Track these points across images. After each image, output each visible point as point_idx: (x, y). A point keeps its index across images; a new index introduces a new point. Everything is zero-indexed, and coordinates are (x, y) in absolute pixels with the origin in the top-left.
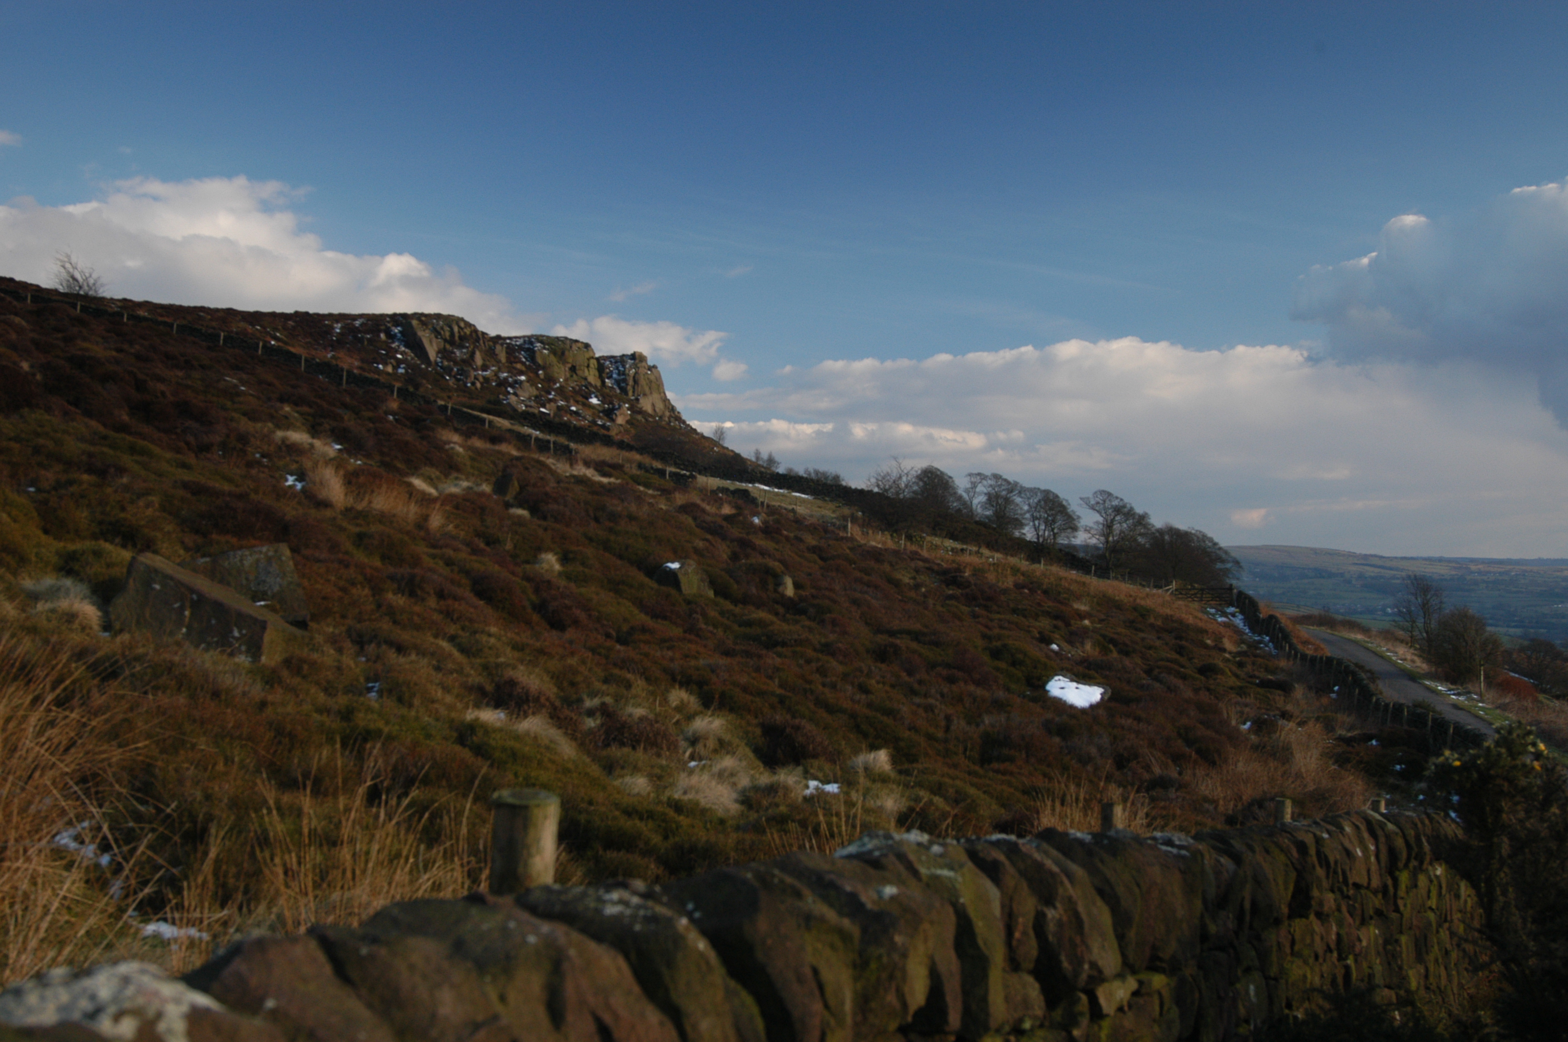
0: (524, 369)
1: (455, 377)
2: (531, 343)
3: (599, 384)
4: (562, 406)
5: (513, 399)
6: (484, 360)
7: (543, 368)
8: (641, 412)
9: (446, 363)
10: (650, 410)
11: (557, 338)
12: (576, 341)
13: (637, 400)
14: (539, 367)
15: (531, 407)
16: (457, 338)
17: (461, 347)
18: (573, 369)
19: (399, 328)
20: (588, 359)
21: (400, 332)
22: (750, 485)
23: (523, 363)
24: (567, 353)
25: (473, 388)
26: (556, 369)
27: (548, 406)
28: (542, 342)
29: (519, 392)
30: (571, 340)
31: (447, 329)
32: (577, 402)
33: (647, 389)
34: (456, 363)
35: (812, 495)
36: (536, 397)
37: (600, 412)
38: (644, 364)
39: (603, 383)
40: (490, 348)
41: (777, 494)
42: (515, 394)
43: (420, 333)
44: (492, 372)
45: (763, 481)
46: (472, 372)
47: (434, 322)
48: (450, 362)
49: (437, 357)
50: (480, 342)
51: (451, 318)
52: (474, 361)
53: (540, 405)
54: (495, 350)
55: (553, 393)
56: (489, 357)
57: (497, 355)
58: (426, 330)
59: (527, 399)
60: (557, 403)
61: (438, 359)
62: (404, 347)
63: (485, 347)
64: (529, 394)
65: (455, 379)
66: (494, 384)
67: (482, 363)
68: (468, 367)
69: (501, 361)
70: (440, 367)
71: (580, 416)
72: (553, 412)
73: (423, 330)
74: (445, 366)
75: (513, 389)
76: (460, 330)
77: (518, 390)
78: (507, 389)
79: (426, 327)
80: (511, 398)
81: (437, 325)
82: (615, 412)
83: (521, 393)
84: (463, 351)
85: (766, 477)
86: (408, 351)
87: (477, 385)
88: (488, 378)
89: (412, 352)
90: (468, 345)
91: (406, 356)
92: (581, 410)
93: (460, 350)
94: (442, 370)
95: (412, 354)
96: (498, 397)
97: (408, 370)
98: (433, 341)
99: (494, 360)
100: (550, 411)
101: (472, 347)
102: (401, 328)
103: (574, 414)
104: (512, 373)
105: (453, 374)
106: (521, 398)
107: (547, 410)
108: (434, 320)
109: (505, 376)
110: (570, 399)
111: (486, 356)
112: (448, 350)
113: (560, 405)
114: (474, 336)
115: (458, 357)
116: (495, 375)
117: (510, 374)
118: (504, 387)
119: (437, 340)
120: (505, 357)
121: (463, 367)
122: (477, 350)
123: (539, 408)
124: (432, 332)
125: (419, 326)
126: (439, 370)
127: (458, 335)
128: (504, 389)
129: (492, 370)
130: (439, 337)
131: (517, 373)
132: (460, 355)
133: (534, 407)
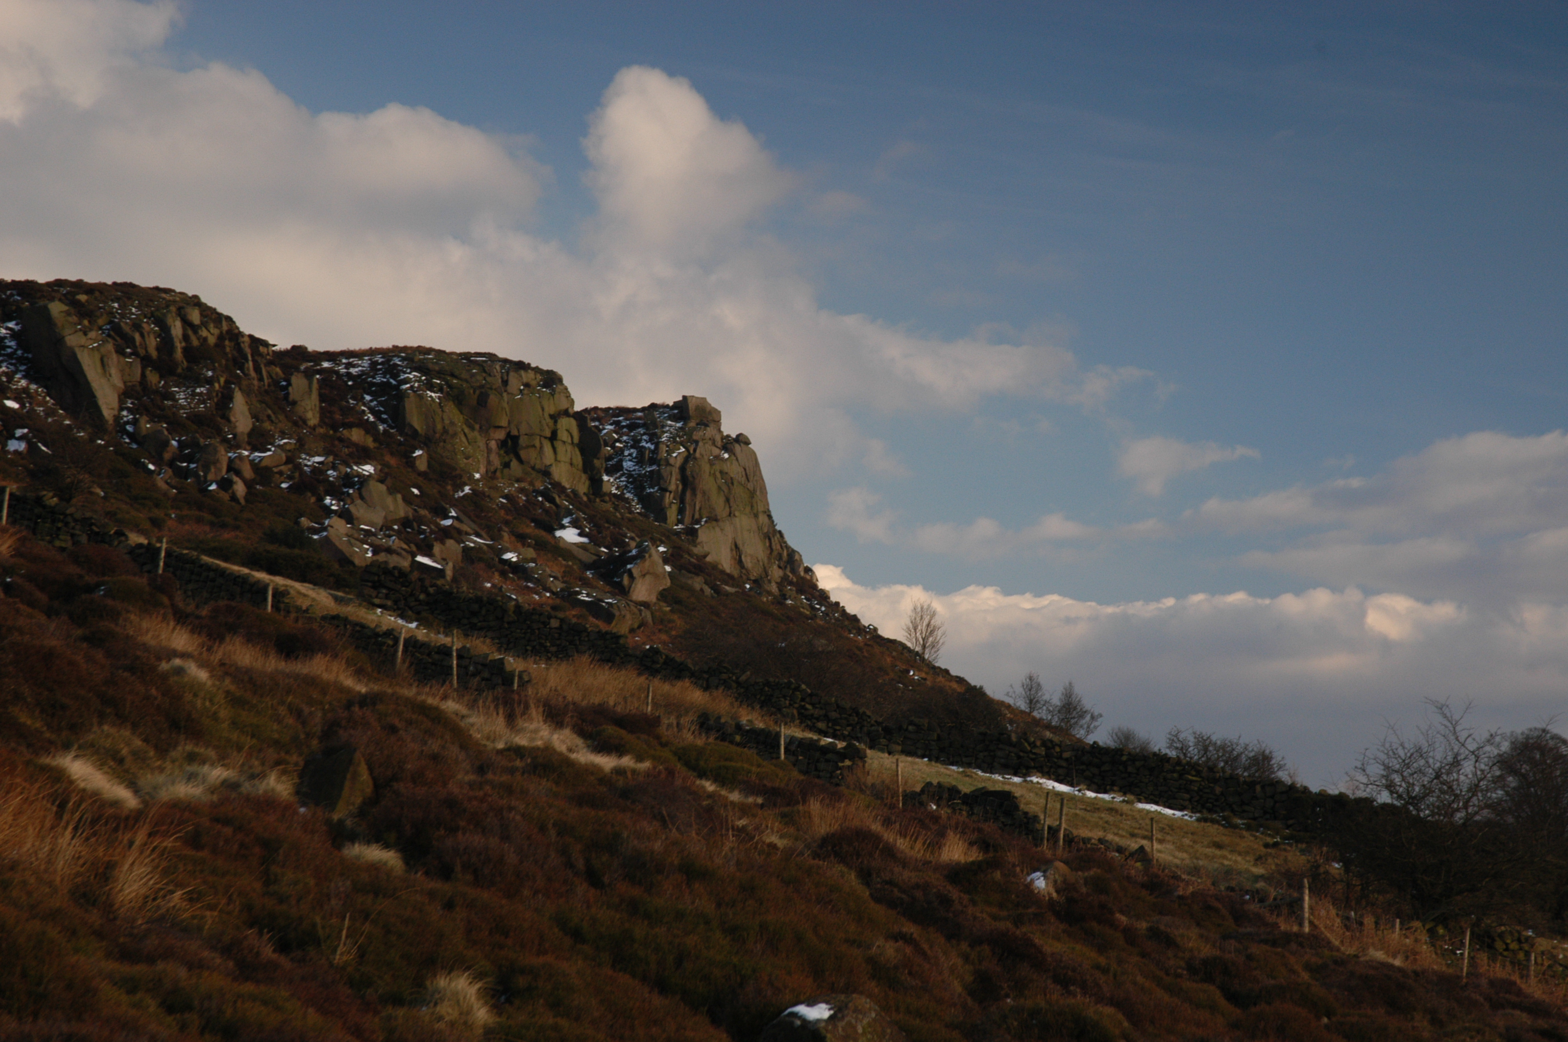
0: (370, 442)
1: (171, 464)
2: (393, 371)
3: (583, 487)
4: (478, 548)
5: (338, 528)
6: (255, 416)
7: (427, 442)
8: (701, 567)
9: (147, 426)
10: (727, 564)
11: (467, 356)
12: (521, 366)
13: (692, 533)
14: (414, 439)
15: (389, 551)
16: (179, 354)
17: (191, 379)
18: (511, 445)
19: (11, 325)
20: (554, 418)
21: (14, 335)
22: (1017, 780)
23: (369, 428)
24: (493, 399)
25: (225, 496)
26: (461, 443)
27: (437, 548)
28: (421, 368)
29: (358, 509)
30: (506, 361)
31: (150, 327)
32: (521, 538)
33: (718, 504)
34: (176, 425)
35: (1193, 811)
36: (405, 523)
37: (588, 567)
38: (710, 431)
39: (596, 483)
40: (276, 383)
41: (1094, 807)
42: (346, 515)
43: (73, 340)
44: (279, 451)
45: (1051, 767)
46: (223, 452)
47: (114, 307)
48: (159, 422)
49: (121, 409)
50: (246, 365)
51: (164, 299)
52: (229, 421)
53: (417, 546)
54: (290, 389)
55: (453, 514)
56: (270, 408)
57: (294, 403)
58: (91, 330)
59: (379, 527)
60: (464, 542)
61: (125, 413)
62: (24, 377)
63: (261, 379)
64: (384, 514)
65: (173, 471)
66: (284, 485)
67: (250, 426)
68: (210, 438)
69: (305, 422)
70: (130, 435)
71: (529, 578)
72: (454, 567)
73: (80, 330)
74: (144, 432)
75: (339, 500)
76: (190, 332)
77: (352, 502)
78: (321, 499)
79: (89, 322)
80: (332, 527)
81: (123, 316)
82: (629, 566)
83: (362, 511)
84: (198, 390)
85: (1060, 758)
86: (36, 391)
87: (235, 487)
88: (268, 469)
89: (48, 394)
90: (210, 373)
91: (30, 403)
92: (533, 560)
93: (188, 388)
94: (134, 446)
95: (48, 398)
96: (297, 523)
97: (36, 444)
98: (110, 362)
99: (286, 417)
100: (444, 563)
101: (222, 380)
102: (17, 324)
103: (512, 573)
104: (336, 456)
105: (167, 456)
106: (362, 526)
107: (435, 561)
108: (113, 301)
109: (317, 463)
110: (500, 530)
111: (264, 405)
112: (154, 387)
113: (472, 548)
114: (228, 349)
115: (183, 407)
116: (289, 461)
117: (331, 458)
118: (313, 495)
119: (121, 358)
120: (318, 409)
121: (197, 435)
122: (237, 389)
123: (414, 556)
124: (109, 336)
125: (70, 319)
126: (128, 443)
127: (183, 344)
128: (313, 500)
129: (279, 446)
130: (128, 350)
131: (350, 455)
132: (189, 403)
133: (399, 550)
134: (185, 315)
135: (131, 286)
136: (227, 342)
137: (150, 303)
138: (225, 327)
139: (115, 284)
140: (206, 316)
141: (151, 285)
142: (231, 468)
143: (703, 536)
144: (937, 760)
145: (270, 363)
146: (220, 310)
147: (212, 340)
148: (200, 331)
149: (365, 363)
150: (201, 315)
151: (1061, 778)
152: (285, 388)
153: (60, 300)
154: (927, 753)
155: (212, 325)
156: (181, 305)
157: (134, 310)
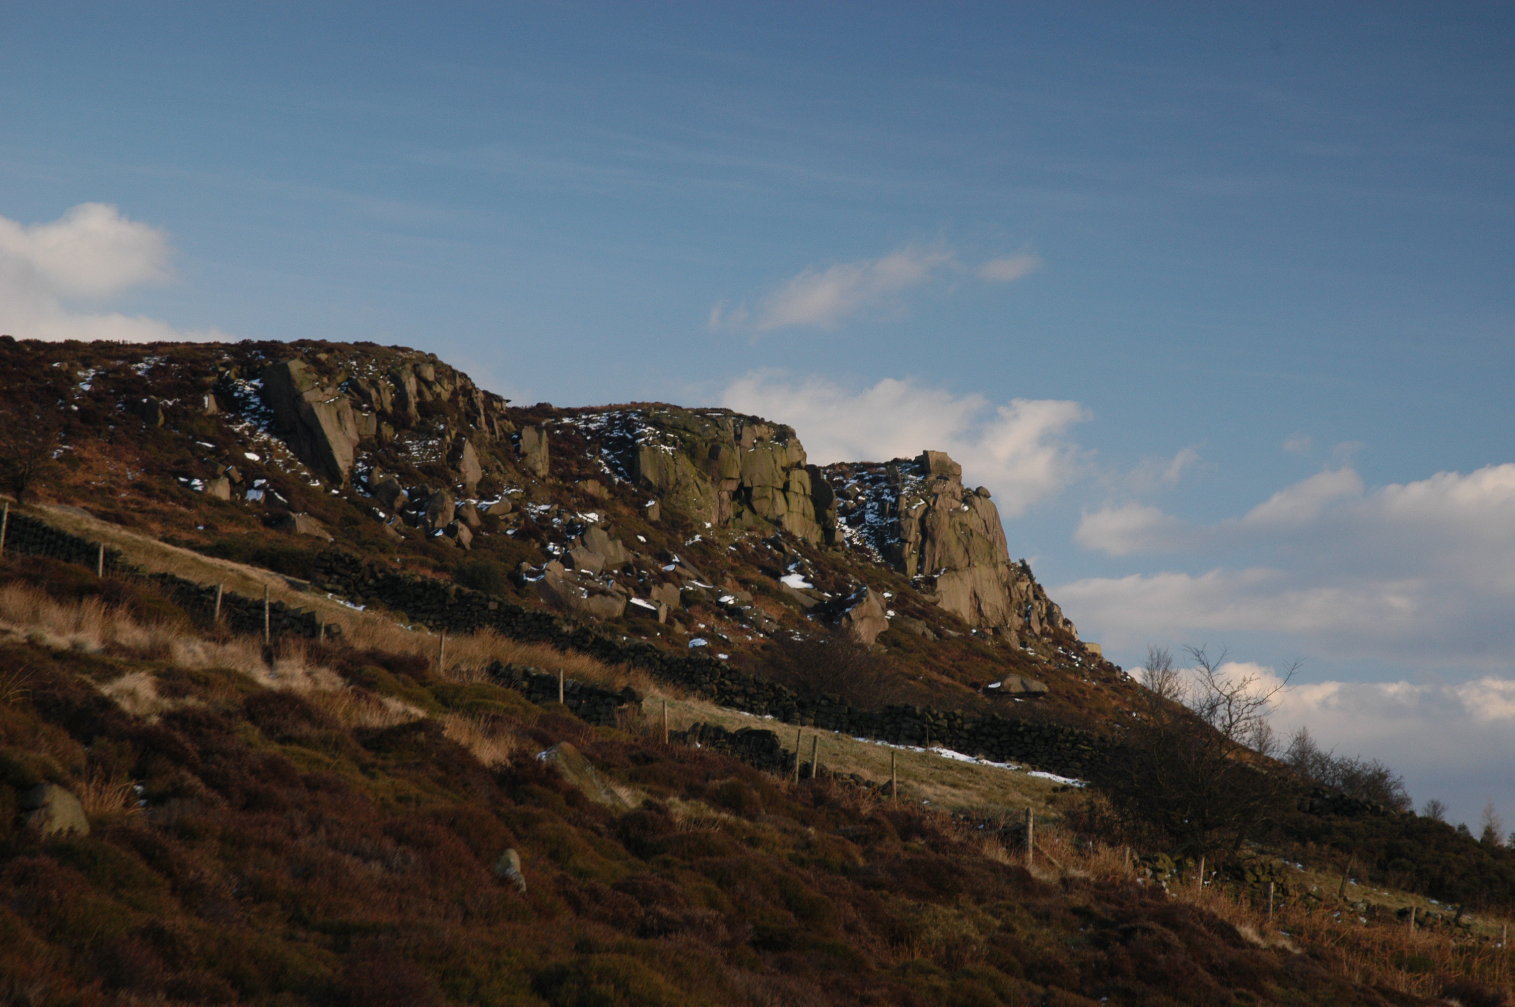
0: (605, 494)
1: (401, 512)
2: (629, 426)
3: (815, 537)
4: (697, 592)
6: (485, 467)
7: (660, 493)
8: (928, 613)
9: (379, 476)
10: (966, 612)
11: (702, 412)
12: (755, 421)
13: (931, 582)
15: (604, 593)
16: (413, 409)
17: (424, 432)
18: (743, 496)
19: (255, 382)
20: (787, 470)
21: (258, 392)
23: (604, 480)
24: (724, 451)
25: (451, 542)
26: (694, 495)
27: (655, 592)
28: (656, 423)
29: (578, 554)
30: (740, 416)
31: (386, 384)
32: (744, 583)
33: (958, 553)
34: (407, 475)
36: (626, 568)
37: (807, 611)
38: (950, 485)
39: (829, 532)
40: (508, 436)
42: (567, 561)
43: (310, 396)
44: (506, 499)
45: (953, 738)
46: (450, 501)
47: (352, 365)
48: (391, 473)
49: (357, 461)
50: (478, 419)
51: (400, 357)
52: (459, 471)
53: (635, 589)
54: (521, 441)
55: (676, 559)
56: (500, 460)
57: (524, 455)
58: (328, 386)
59: (599, 572)
60: (683, 586)
61: (360, 464)
62: (266, 431)
63: (493, 433)
64: (604, 559)
65: (403, 519)
66: (509, 532)
67: (480, 476)
68: (440, 487)
69: (534, 473)
70: (364, 486)
71: (744, 620)
72: (669, 609)
73: (318, 386)
74: (377, 482)
75: (562, 546)
76: (424, 389)
77: (575, 546)
78: (545, 545)
79: (329, 379)
80: (549, 570)
81: (360, 373)
82: (847, 610)
83: (582, 556)
84: (430, 443)
85: (961, 728)
86: (277, 445)
87: (461, 533)
88: (494, 517)
89: (288, 447)
90: (442, 427)
91: (271, 456)
92: (749, 603)
93: (420, 441)
94: (368, 495)
95: (288, 451)
96: (518, 567)
97: (273, 493)
98: (346, 417)
99: (516, 468)
100: (658, 604)
101: (453, 433)
102: (260, 382)
103: (728, 615)
104: (561, 504)
105: (398, 504)
106: (583, 571)
107: (649, 603)
108: (352, 359)
109: (544, 511)
110: (723, 575)
111: (493, 457)
112: (389, 440)
113: (690, 592)
114: (461, 404)
115: (415, 459)
116: (515, 509)
117: (556, 507)
118: (537, 542)
119: (358, 413)
120: (547, 460)
121: (427, 485)
122: (467, 441)
123: (629, 597)
124: (347, 392)
125: (308, 376)
126: (362, 493)
127: (417, 399)
128: (537, 545)
129: (507, 495)
130: (365, 405)
131: (579, 504)
132: (421, 455)
133: (614, 593)
134: (420, 372)
135: (371, 345)
136: (460, 398)
137: (387, 361)
138: (459, 382)
139: (356, 343)
140: (441, 373)
141: (390, 345)
142: (458, 515)
143: (942, 585)
144: (848, 731)
145: (503, 417)
146: (454, 367)
147: (445, 396)
148: (434, 387)
149: (604, 419)
150: (436, 372)
151: (962, 748)
152: (517, 441)
153: (302, 359)
154: (838, 725)
155: (446, 382)
156: (416, 362)
157: (371, 367)
